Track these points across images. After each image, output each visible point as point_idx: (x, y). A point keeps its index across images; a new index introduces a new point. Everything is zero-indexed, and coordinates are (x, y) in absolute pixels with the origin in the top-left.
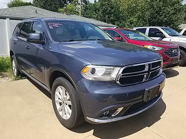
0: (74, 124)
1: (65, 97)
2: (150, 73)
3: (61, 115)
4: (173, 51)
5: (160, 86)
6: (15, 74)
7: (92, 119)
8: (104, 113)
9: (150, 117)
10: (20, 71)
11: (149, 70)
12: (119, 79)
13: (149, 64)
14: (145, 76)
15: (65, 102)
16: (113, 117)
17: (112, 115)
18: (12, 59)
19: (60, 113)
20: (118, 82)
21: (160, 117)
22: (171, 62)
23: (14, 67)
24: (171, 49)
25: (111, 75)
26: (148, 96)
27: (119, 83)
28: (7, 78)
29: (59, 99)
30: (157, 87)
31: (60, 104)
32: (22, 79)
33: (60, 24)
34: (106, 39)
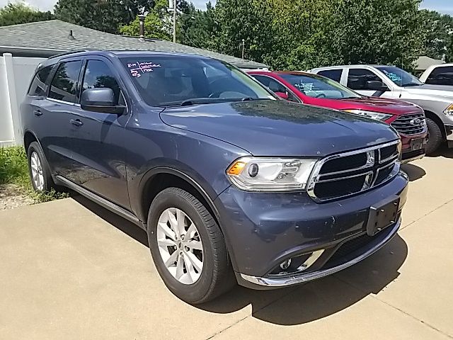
0: (209, 293)
1: (184, 232)
2: (378, 170)
3: (174, 275)
4: (412, 121)
6: (41, 188)
7: (253, 279)
10: (54, 180)
12: (313, 186)
14: (367, 178)
15: (184, 244)
16: (302, 272)
17: (298, 269)
18: (29, 152)
19: (173, 271)
20: (311, 194)
21: (398, 271)
22: (408, 146)
23: (34, 170)
25: (295, 178)
26: (376, 224)
27: (314, 196)
28: (20, 197)
29: (167, 237)
30: (393, 202)
31: (171, 250)
32: (57, 199)
33: (154, 66)
34: (260, 97)
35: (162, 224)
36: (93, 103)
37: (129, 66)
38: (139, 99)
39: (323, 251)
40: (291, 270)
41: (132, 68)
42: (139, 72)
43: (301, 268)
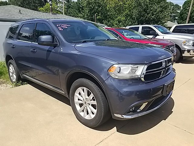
0: (100, 123)
1: (87, 97)
2: (166, 69)
4: (171, 48)
5: (174, 81)
6: (14, 80)
7: (119, 116)
8: (131, 110)
9: (163, 111)
10: (21, 77)
11: (166, 66)
12: (143, 76)
15: (87, 102)
16: (139, 112)
17: (137, 111)
18: (8, 65)
19: (82, 114)
20: (143, 79)
23: (11, 72)
24: (168, 47)
25: (136, 73)
26: (167, 91)
28: (5, 85)
29: (79, 100)
30: (172, 82)
31: (81, 105)
32: (22, 85)
33: (68, 25)
34: (111, 39)
35: (77, 94)
36: (43, 42)
37: (57, 26)
38: (64, 40)
39: (147, 103)
40: (135, 112)
41: (59, 26)
42: (62, 28)
43: (138, 111)
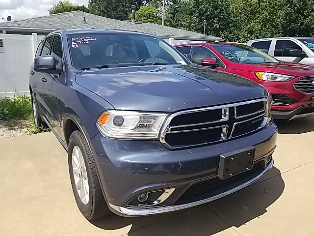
1: (82, 165)
2: (235, 124)
3: (80, 195)
4: (313, 82)
5: (255, 149)
9: (245, 208)
10: (42, 119)
11: (232, 119)
12: (164, 136)
13: (231, 109)
14: (225, 130)
15: (83, 174)
16: (156, 205)
17: (154, 202)
18: (32, 99)
19: (79, 192)
21: (266, 209)
22: (309, 102)
25: (152, 128)
26: (227, 169)
27: (165, 143)
32: (45, 132)
33: (91, 39)
35: (74, 157)
37: (73, 40)
39: (174, 189)
42: (78, 44)
43: (156, 203)
